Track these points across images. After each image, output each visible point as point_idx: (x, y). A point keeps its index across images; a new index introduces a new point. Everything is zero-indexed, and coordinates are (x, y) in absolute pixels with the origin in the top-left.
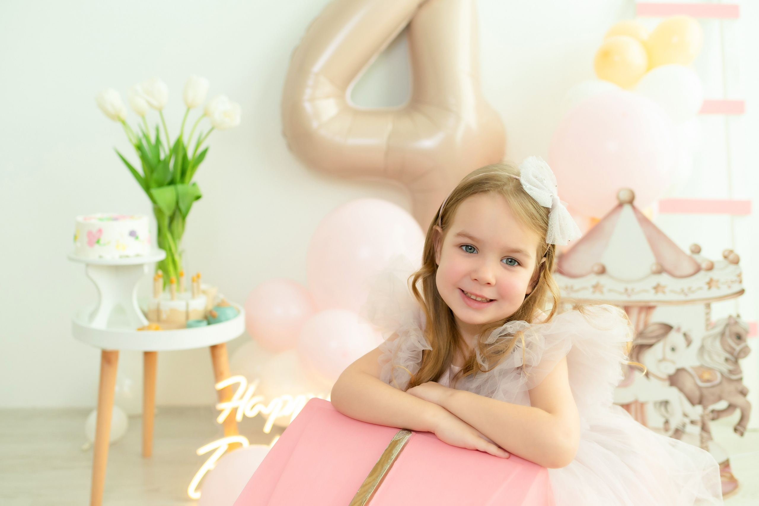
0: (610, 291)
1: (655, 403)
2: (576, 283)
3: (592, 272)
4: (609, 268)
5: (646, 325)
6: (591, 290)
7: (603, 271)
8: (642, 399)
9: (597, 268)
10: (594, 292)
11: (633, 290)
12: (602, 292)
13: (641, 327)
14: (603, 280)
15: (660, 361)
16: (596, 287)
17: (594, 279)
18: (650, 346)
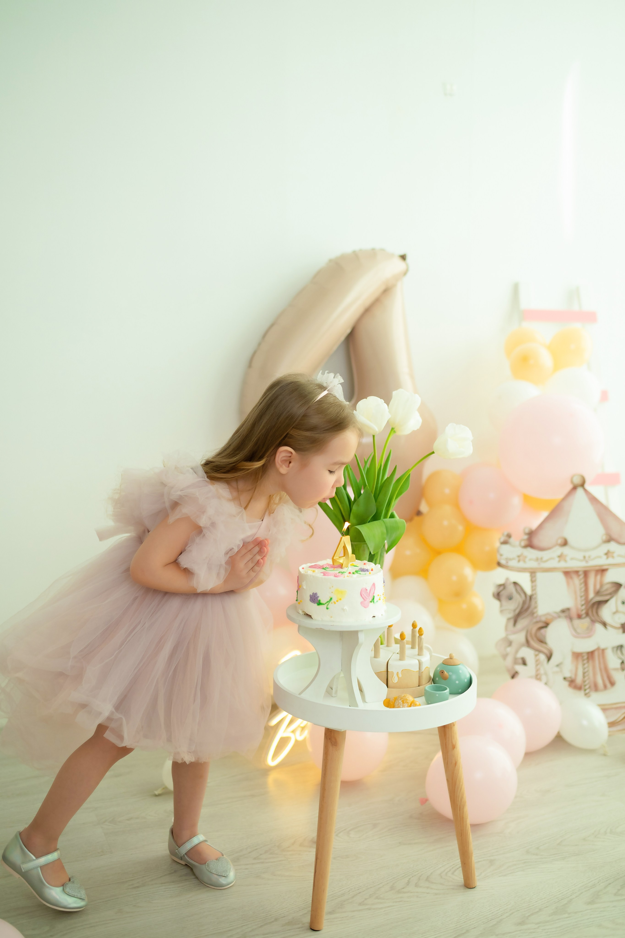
0: (572, 559)
1: (613, 648)
2: (545, 555)
3: (557, 544)
4: (570, 541)
5: (602, 585)
6: (557, 559)
7: (565, 543)
8: (602, 646)
9: (560, 541)
10: (559, 561)
11: (589, 557)
12: (566, 561)
13: (598, 587)
14: (565, 550)
15: (614, 613)
16: (561, 557)
17: (559, 551)
18: (606, 601)
